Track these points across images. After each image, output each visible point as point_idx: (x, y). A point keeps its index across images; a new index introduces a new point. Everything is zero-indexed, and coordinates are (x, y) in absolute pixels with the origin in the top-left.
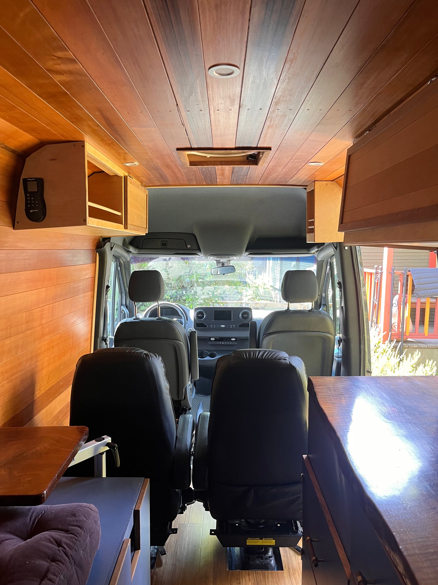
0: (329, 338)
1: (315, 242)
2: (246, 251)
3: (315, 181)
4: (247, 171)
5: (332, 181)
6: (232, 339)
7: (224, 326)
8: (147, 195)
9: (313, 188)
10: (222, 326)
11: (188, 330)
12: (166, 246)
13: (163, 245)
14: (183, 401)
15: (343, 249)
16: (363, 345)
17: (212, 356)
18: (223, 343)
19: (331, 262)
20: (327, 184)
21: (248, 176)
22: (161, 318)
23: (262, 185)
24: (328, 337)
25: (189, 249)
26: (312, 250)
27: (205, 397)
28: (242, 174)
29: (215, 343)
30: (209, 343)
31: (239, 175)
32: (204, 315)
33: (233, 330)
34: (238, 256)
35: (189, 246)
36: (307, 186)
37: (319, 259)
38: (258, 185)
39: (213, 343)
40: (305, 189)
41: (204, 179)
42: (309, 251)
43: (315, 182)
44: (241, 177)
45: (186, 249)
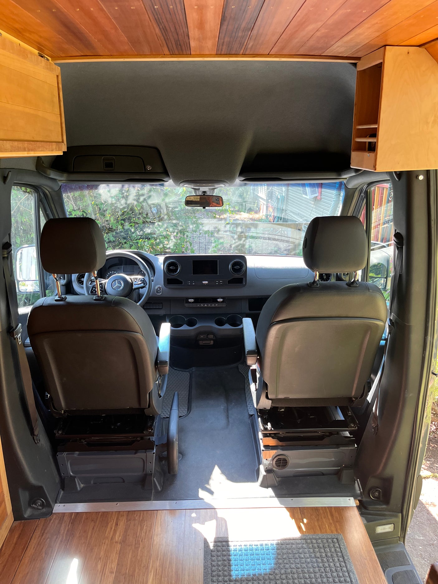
0: (377, 326)
1: (375, 170)
2: (241, 174)
3: (385, 46)
4: (256, 14)
5: (419, 46)
6: (219, 300)
7: (207, 282)
8: (57, 76)
9: (381, 61)
10: (204, 282)
11: (156, 288)
12: (112, 167)
13: (106, 167)
14: (146, 409)
15: (415, 179)
16: (431, 337)
17: (191, 324)
18: (206, 305)
19: (369, 190)
20: (408, 53)
21: (255, 32)
22: (102, 297)
23: (276, 56)
24: (377, 324)
25: (150, 173)
26: (345, 175)
27: (182, 371)
28: (243, 25)
29: (195, 305)
30: (186, 305)
31: (236, 26)
32: (178, 267)
33: (220, 286)
34: (227, 183)
35: (149, 168)
36: (359, 58)
37: (350, 186)
38: (269, 55)
39: (191, 305)
40: (355, 65)
41: (162, 38)
42: (340, 175)
43: (385, 48)
44: (240, 34)
45: (145, 173)
